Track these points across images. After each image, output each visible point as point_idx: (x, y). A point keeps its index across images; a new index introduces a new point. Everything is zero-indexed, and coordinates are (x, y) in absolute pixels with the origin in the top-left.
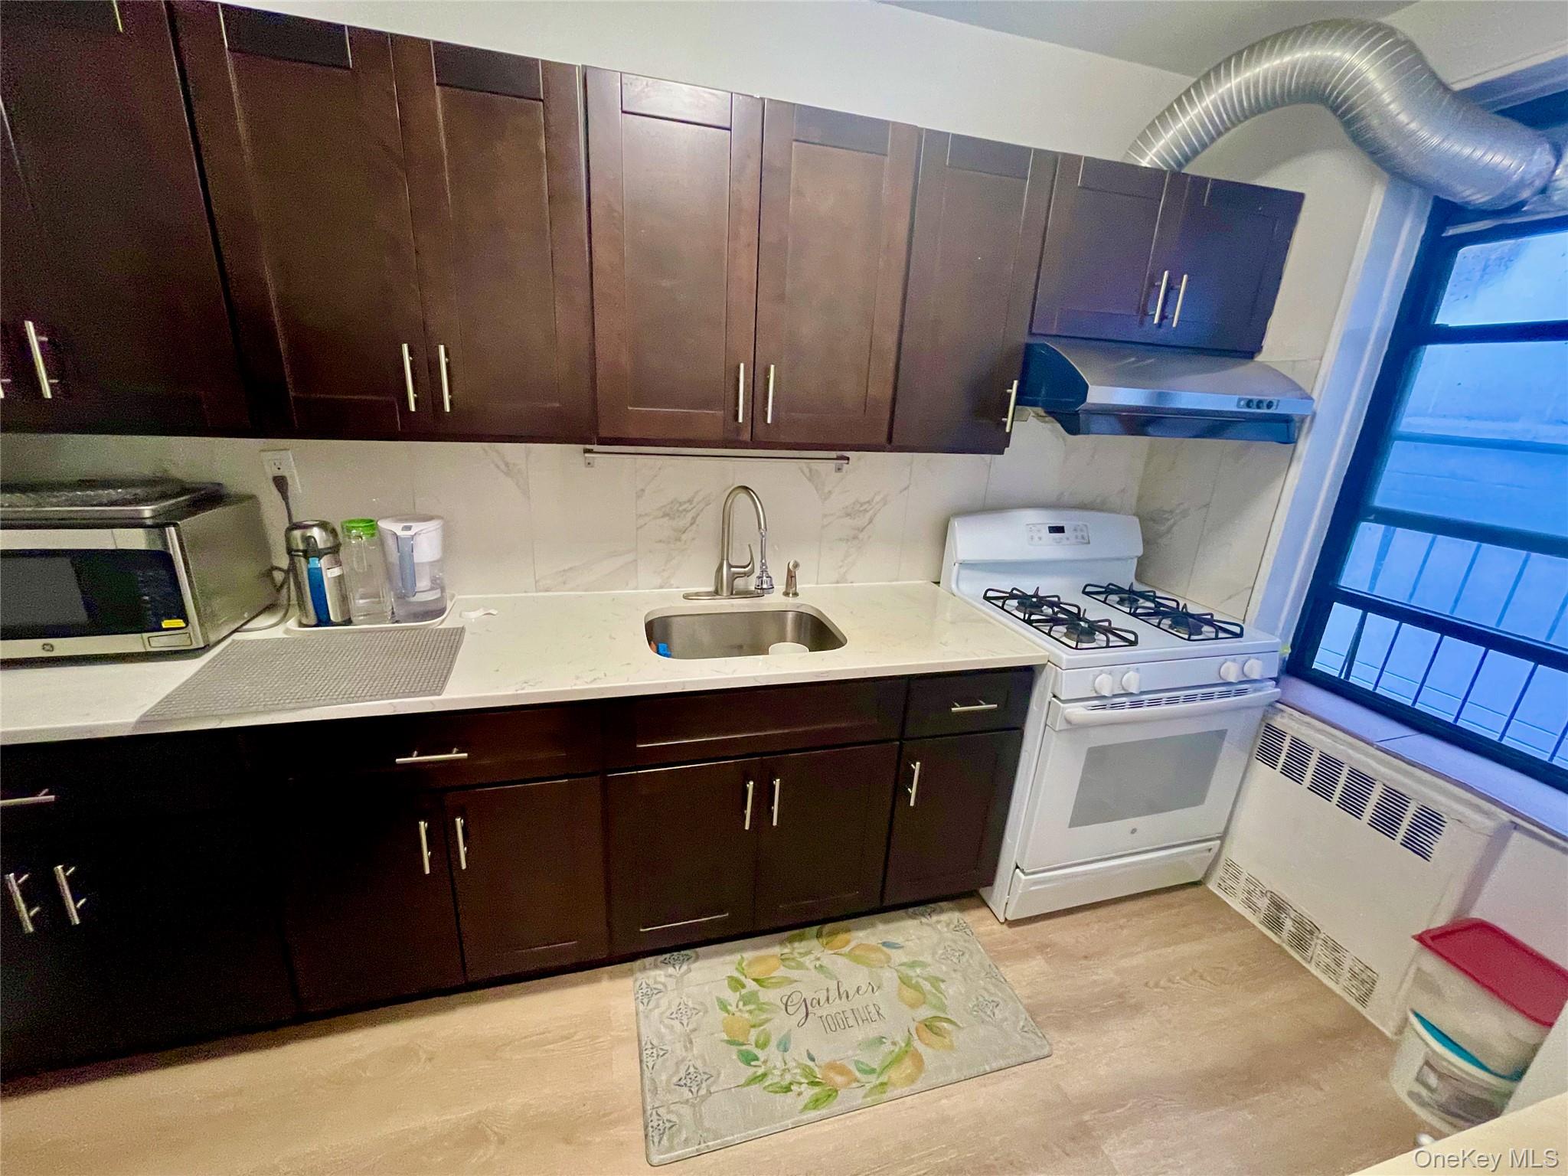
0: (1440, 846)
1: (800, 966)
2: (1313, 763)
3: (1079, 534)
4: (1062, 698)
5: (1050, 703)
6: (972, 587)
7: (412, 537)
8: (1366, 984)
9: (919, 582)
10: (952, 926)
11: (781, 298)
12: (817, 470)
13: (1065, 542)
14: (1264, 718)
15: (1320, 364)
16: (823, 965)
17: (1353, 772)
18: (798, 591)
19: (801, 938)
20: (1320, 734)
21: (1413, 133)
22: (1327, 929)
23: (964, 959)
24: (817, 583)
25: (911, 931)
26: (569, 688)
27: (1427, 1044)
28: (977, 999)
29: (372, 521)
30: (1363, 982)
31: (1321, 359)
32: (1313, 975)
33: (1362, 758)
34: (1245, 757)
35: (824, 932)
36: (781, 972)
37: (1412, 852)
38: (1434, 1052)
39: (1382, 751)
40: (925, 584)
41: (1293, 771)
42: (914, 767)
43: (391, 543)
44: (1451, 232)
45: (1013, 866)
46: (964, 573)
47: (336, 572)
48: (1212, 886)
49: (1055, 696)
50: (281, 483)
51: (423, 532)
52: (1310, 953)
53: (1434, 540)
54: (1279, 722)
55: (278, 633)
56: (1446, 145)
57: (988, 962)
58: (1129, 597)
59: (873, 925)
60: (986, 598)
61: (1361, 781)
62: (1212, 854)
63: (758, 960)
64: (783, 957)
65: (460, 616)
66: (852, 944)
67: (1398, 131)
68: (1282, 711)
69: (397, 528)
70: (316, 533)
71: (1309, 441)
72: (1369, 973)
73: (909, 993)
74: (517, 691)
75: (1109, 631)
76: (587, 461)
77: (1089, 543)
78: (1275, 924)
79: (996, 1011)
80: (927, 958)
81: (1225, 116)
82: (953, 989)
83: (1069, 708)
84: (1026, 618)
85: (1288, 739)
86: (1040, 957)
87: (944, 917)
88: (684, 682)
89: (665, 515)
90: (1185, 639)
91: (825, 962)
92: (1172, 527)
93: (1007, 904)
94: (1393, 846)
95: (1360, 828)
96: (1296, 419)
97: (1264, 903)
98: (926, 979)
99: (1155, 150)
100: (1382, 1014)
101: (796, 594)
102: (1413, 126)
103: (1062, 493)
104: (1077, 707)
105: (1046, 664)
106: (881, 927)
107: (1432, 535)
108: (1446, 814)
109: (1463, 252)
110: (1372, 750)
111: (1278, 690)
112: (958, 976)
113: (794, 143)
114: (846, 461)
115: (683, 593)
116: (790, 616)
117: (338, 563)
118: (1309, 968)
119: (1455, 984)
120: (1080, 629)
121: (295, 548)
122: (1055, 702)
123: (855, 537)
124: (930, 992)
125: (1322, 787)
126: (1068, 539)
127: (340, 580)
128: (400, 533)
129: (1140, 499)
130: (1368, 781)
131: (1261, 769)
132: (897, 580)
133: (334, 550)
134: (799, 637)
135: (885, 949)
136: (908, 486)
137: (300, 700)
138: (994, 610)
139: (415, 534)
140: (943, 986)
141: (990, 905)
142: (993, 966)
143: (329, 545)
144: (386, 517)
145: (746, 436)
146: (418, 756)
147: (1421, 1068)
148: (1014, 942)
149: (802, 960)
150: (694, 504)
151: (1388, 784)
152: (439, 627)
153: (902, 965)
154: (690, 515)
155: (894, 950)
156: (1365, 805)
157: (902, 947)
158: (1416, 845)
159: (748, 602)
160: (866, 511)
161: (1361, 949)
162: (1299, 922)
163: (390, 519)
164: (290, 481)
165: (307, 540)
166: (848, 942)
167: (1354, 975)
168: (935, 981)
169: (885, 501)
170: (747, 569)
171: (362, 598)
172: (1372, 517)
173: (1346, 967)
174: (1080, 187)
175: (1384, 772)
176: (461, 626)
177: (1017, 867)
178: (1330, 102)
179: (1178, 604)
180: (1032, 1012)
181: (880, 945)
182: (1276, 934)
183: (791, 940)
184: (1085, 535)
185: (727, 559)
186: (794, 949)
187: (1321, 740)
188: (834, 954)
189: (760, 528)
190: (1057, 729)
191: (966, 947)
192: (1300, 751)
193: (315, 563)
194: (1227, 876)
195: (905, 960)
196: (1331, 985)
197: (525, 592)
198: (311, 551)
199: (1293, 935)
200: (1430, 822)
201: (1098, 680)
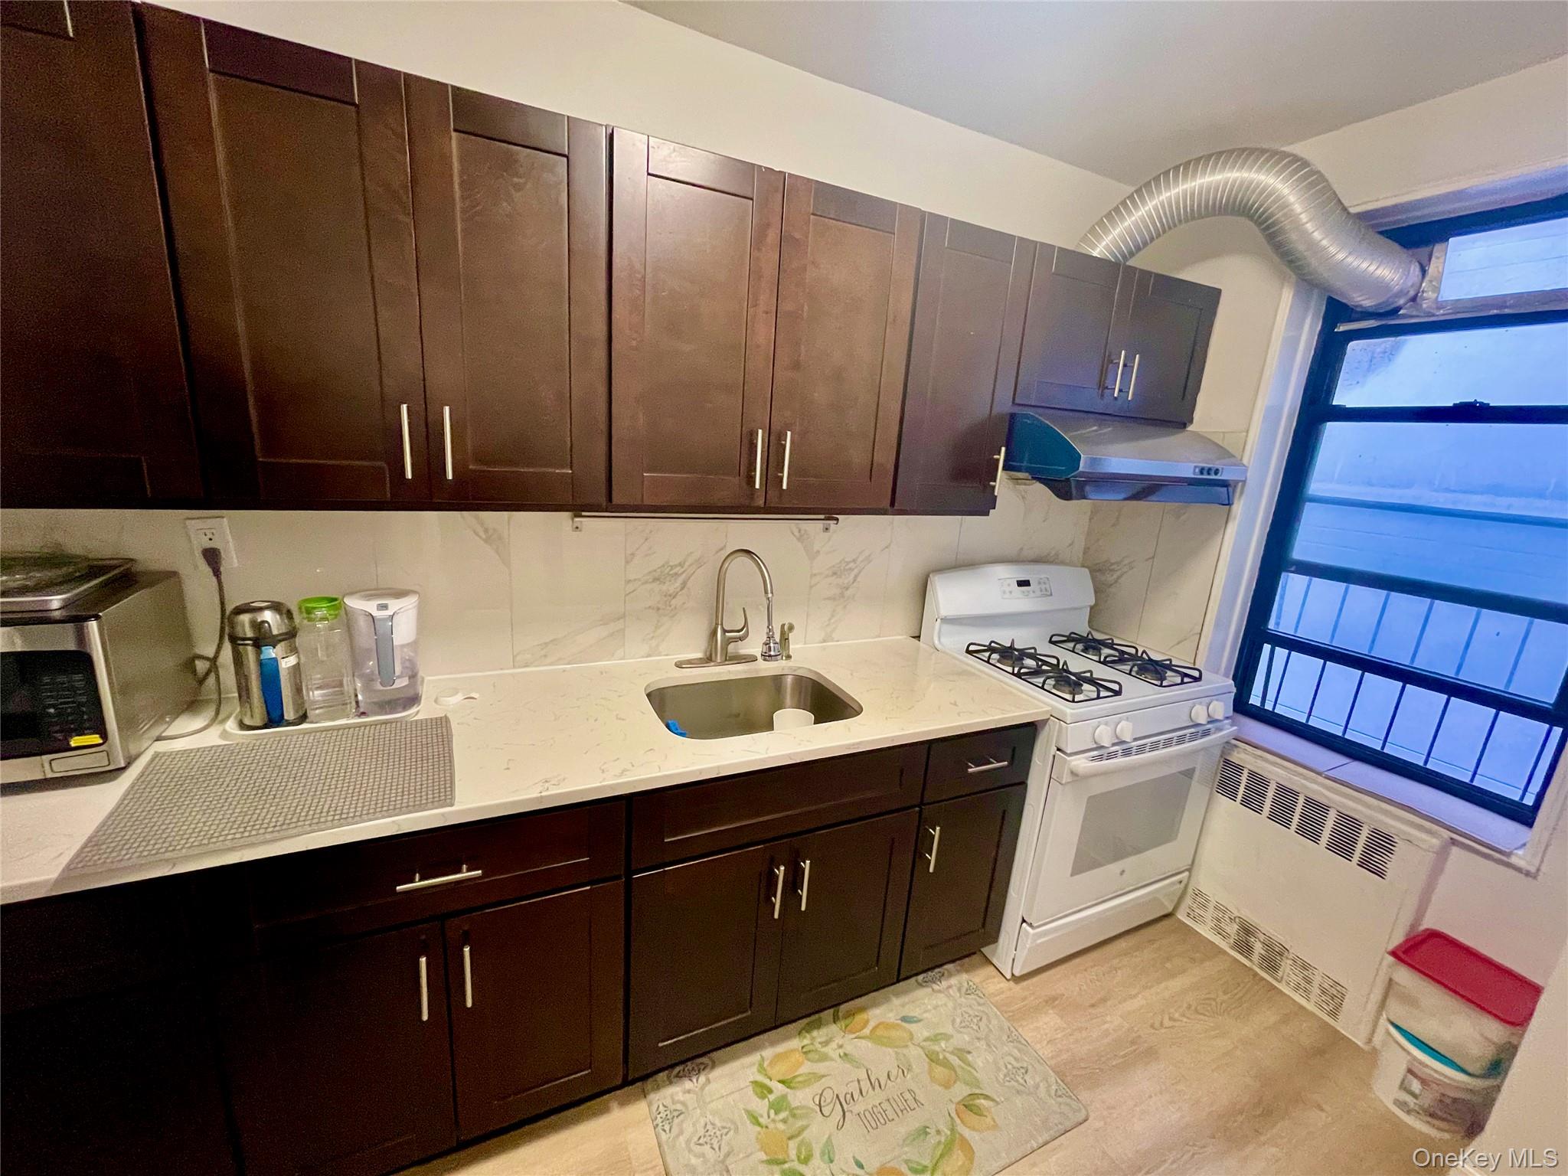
0: (1394, 865)
1: (824, 1058)
2: (1270, 794)
3: (1043, 586)
4: (1068, 752)
5: (1054, 756)
6: (954, 642)
7: (392, 617)
8: (1335, 998)
9: (900, 637)
10: (964, 990)
11: (796, 366)
12: (805, 531)
13: (1032, 595)
14: (1223, 753)
15: (1247, 436)
16: (847, 1052)
17: (1308, 800)
18: (791, 653)
19: (818, 1025)
20: (1275, 766)
21: (1325, 248)
22: (1296, 949)
23: (982, 1024)
24: (805, 643)
25: (926, 1001)
26: (599, 784)
27: (1409, 1053)
28: (1006, 1068)
29: (336, 600)
30: (1333, 997)
31: (1247, 432)
32: (1285, 994)
33: (1315, 787)
34: (1208, 790)
35: (840, 1014)
36: (806, 1068)
37: (1368, 872)
38: (1415, 1058)
39: (1329, 779)
40: (906, 639)
41: (1252, 801)
42: (933, 833)
43: (362, 624)
44: (1342, 328)
45: (1020, 920)
46: (946, 627)
47: (292, 661)
48: (1181, 916)
49: (1058, 750)
50: (212, 557)
51: (402, 610)
52: (1280, 973)
53: (1347, 589)
54: (1236, 757)
55: (212, 738)
56: (1350, 259)
57: (1006, 1024)
58: (1091, 645)
59: (887, 1000)
60: (968, 652)
61: (1316, 809)
62: (1183, 885)
63: (778, 1057)
64: (804, 1050)
65: (436, 701)
66: (872, 1024)
67: (1313, 245)
68: (1236, 746)
69: (371, 607)
70: (268, 616)
71: (1242, 502)
72: (1339, 988)
73: (939, 1071)
74: (541, 793)
75: (1092, 681)
76: (575, 525)
77: (1051, 595)
78: (1245, 948)
79: (1027, 1077)
80: (949, 1029)
81: (1164, 220)
82: (981, 1059)
83: (1075, 760)
84: (1016, 672)
85: (1245, 773)
86: (1051, 1011)
87: (953, 981)
88: (718, 767)
89: (655, 580)
90: (1156, 685)
91: (849, 1048)
92: (1119, 578)
93: (1014, 960)
94: (1350, 868)
95: (1319, 852)
96: (1231, 483)
97: (1233, 929)
98: (952, 1053)
99: (1104, 243)
100: (1353, 1025)
101: (789, 657)
102: (1325, 243)
103: (1022, 549)
104: (1079, 759)
105: (1049, 719)
106: (896, 1002)
107: (1345, 584)
108: (1397, 835)
109: (1353, 345)
110: (1320, 779)
111: (1235, 728)
112: (982, 1044)
113: (812, 217)
114: (835, 522)
115: (676, 660)
116: (789, 679)
117: (293, 650)
118: (1280, 988)
119: (1430, 995)
120: (1068, 682)
121: (241, 635)
122: (1058, 755)
123: (841, 597)
124: (960, 1066)
125: (1281, 815)
126: (1034, 592)
127: (297, 669)
128: (376, 613)
129: (1086, 550)
130: (1324, 809)
131: (1223, 801)
132: (879, 637)
133: (291, 635)
134: (799, 701)
135: (904, 1024)
136: (890, 545)
137: (277, 828)
138: (982, 665)
139: (394, 614)
140: (970, 1057)
141: (994, 961)
142: (1012, 1029)
143: (284, 630)
144: (351, 594)
145: (761, 503)
146: (420, 880)
147: (1405, 1076)
148: (1024, 999)
149: (823, 1050)
150: (686, 566)
151: (1341, 810)
152: (415, 718)
153: (925, 1040)
154: (680, 580)
155: (914, 1025)
156: (1322, 830)
157: (920, 1021)
158: (1372, 864)
159: (742, 668)
160: (851, 569)
161: (1328, 965)
162: (1268, 945)
163: (358, 595)
164: (223, 555)
165: (258, 626)
166: (867, 1022)
167: (1324, 992)
168: (962, 1053)
169: (868, 560)
170: (741, 633)
171: (318, 688)
172: (1293, 569)
173: (1316, 984)
174: (1053, 274)
175: (1339, 800)
176: (443, 715)
177: (1024, 921)
178: (1256, 218)
179: (1137, 651)
180: (1060, 1074)
181: (899, 1022)
182: (1247, 957)
183: (809, 1029)
184: (1047, 586)
185: (722, 624)
186: (813, 1039)
187: (1276, 773)
188: (856, 1038)
189: (766, 592)
190: (1063, 782)
191: (983, 1012)
192: (1258, 782)
193: (270, 652)
194: (1195, 906)
195: (926, 1034)
196: (1303, 1002)
197: (502, 669)
198: (262, 638)
199: (1263, 957)
200: (1382, 843)
201: (1097, 731)
